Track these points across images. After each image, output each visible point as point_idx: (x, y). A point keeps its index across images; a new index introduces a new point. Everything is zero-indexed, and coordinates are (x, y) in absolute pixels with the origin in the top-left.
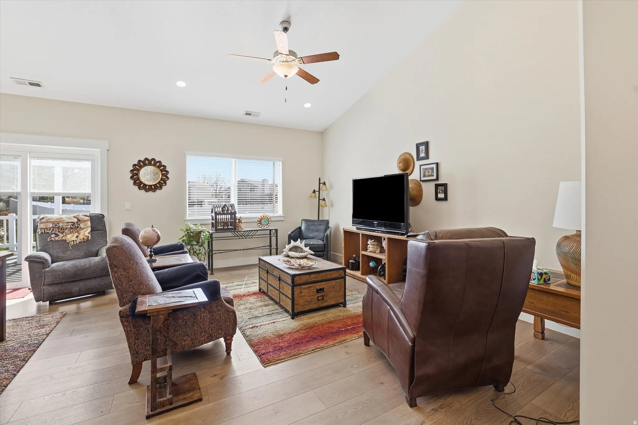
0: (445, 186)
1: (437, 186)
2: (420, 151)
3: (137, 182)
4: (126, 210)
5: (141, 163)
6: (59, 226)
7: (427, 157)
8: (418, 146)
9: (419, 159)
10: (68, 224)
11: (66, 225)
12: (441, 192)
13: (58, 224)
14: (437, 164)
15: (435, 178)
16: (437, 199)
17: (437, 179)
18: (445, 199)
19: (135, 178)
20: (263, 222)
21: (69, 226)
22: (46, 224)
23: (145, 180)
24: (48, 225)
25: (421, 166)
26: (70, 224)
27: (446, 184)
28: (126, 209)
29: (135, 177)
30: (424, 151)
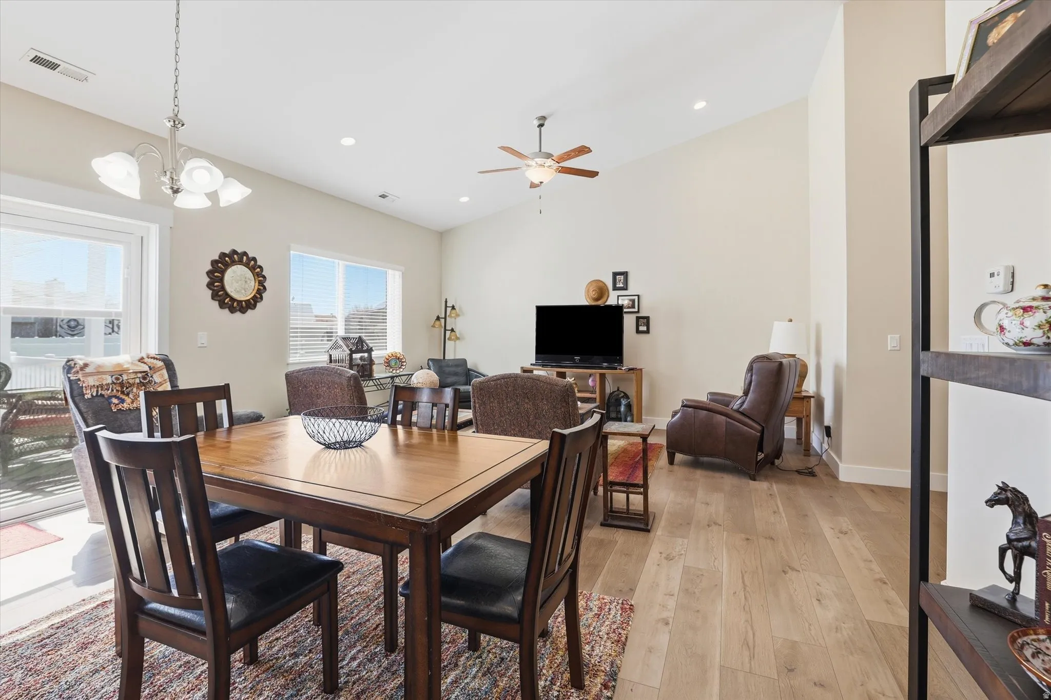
0: (647, 318)
1: (638, 318)
2: (618, 281)
3: (220, 293)
4: (199, 347)
5: (227, 259)
6: (123, 380)
7: (625, 288)
8: (615, 274)
9: (615, 288)
10: (136, 377)
11: (133, 379)
12: (642, 324)
13: (120, 375)
14: (638, 296)
15: (636, 310)
16: (638, 331)
17: (638, 312)
18: (648, 332)
19: (217, 286)
20: (393, 363)
21: (137, 381)
22: (100, 377)
23: (232, 290)
24: (103, 380)
25: (618, 296)
26: (140, 375)
27: (649, 317)
28: (200, 345)
29: (216, 284)
30: (622, 281)
